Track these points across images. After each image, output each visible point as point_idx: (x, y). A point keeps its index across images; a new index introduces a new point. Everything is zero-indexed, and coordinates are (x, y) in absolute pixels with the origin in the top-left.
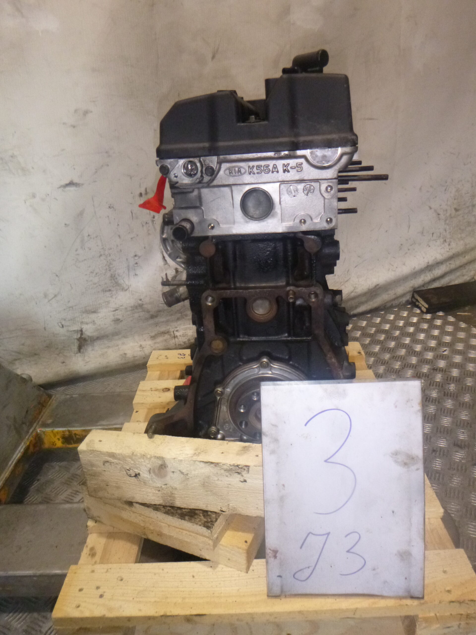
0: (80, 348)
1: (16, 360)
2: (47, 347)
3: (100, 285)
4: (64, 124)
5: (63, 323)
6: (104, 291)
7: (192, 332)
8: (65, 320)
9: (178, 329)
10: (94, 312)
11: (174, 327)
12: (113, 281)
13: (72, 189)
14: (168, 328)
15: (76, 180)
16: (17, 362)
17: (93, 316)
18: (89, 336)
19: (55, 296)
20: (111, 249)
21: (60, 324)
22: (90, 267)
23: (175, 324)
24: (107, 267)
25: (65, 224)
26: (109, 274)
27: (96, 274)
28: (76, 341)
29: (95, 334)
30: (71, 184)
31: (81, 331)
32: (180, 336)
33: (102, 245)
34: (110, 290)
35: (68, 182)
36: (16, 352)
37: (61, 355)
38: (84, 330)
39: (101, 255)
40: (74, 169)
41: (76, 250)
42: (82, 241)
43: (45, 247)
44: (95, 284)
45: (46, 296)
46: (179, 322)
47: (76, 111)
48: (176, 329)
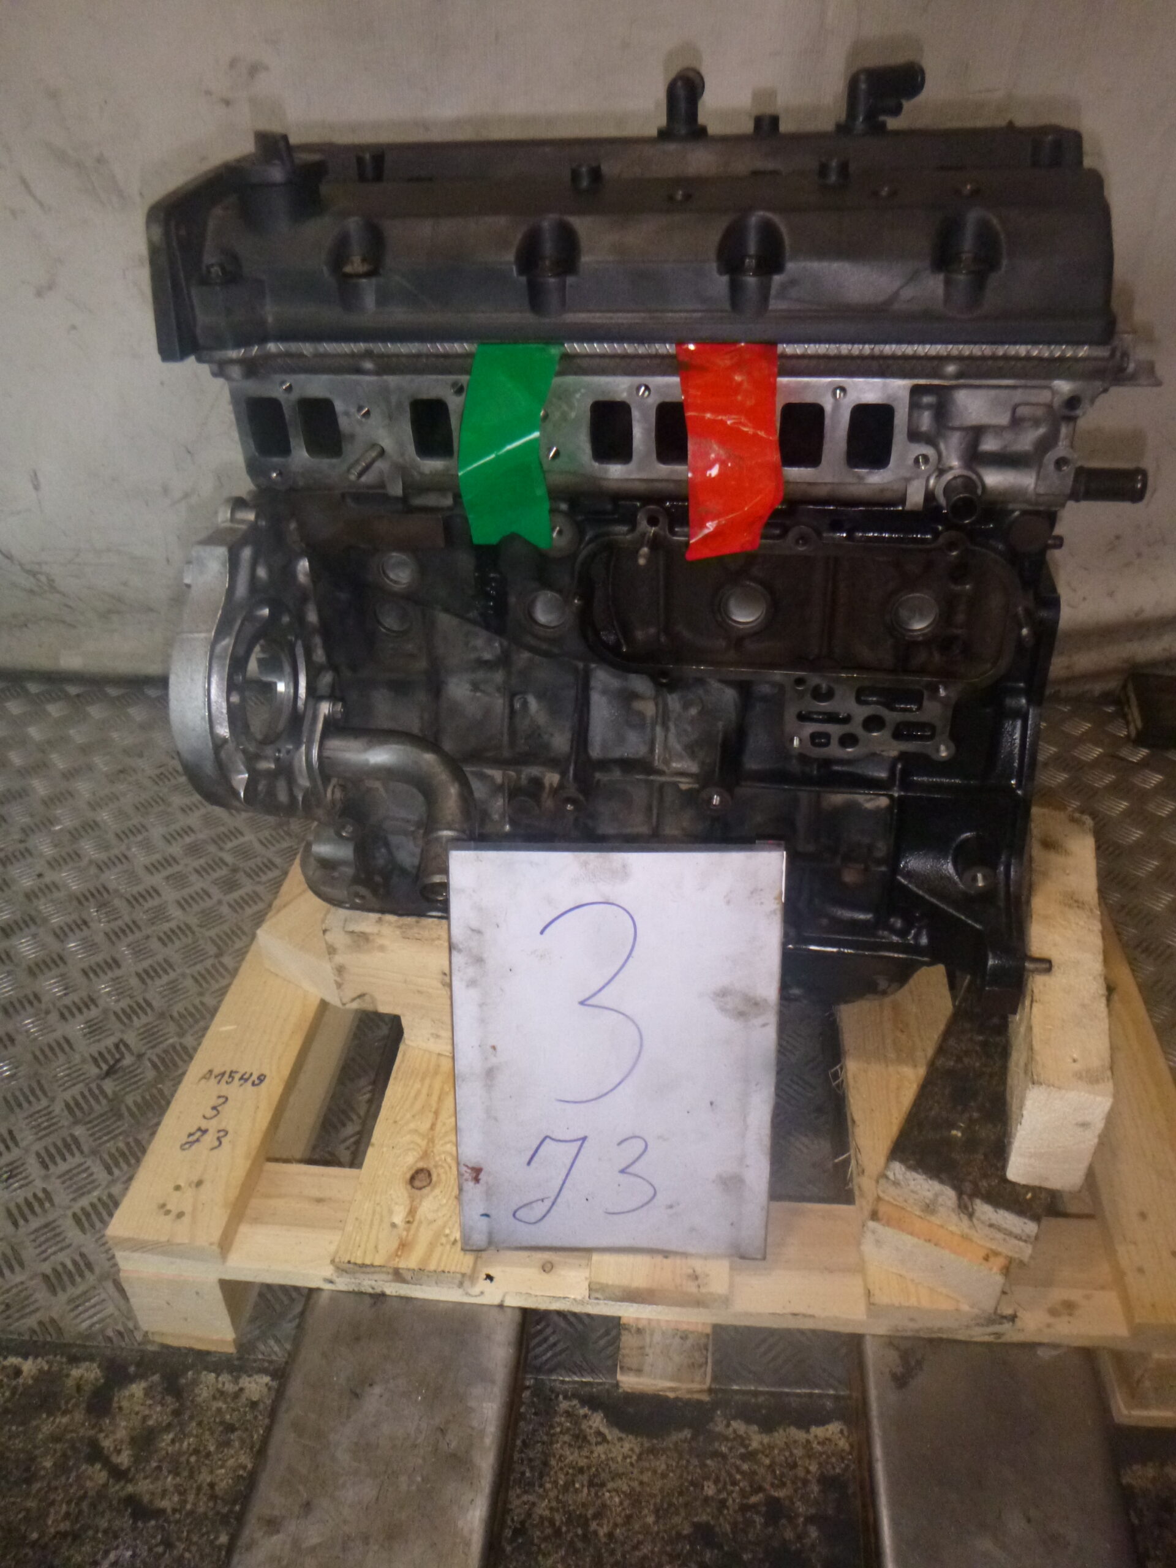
1: (111, 611)
2: (173, 599)
4: (208, 93)
16: (115, 617)
19: (186, 496)
36: (112, 596)
45: (166, 491)
47: (233, 63)
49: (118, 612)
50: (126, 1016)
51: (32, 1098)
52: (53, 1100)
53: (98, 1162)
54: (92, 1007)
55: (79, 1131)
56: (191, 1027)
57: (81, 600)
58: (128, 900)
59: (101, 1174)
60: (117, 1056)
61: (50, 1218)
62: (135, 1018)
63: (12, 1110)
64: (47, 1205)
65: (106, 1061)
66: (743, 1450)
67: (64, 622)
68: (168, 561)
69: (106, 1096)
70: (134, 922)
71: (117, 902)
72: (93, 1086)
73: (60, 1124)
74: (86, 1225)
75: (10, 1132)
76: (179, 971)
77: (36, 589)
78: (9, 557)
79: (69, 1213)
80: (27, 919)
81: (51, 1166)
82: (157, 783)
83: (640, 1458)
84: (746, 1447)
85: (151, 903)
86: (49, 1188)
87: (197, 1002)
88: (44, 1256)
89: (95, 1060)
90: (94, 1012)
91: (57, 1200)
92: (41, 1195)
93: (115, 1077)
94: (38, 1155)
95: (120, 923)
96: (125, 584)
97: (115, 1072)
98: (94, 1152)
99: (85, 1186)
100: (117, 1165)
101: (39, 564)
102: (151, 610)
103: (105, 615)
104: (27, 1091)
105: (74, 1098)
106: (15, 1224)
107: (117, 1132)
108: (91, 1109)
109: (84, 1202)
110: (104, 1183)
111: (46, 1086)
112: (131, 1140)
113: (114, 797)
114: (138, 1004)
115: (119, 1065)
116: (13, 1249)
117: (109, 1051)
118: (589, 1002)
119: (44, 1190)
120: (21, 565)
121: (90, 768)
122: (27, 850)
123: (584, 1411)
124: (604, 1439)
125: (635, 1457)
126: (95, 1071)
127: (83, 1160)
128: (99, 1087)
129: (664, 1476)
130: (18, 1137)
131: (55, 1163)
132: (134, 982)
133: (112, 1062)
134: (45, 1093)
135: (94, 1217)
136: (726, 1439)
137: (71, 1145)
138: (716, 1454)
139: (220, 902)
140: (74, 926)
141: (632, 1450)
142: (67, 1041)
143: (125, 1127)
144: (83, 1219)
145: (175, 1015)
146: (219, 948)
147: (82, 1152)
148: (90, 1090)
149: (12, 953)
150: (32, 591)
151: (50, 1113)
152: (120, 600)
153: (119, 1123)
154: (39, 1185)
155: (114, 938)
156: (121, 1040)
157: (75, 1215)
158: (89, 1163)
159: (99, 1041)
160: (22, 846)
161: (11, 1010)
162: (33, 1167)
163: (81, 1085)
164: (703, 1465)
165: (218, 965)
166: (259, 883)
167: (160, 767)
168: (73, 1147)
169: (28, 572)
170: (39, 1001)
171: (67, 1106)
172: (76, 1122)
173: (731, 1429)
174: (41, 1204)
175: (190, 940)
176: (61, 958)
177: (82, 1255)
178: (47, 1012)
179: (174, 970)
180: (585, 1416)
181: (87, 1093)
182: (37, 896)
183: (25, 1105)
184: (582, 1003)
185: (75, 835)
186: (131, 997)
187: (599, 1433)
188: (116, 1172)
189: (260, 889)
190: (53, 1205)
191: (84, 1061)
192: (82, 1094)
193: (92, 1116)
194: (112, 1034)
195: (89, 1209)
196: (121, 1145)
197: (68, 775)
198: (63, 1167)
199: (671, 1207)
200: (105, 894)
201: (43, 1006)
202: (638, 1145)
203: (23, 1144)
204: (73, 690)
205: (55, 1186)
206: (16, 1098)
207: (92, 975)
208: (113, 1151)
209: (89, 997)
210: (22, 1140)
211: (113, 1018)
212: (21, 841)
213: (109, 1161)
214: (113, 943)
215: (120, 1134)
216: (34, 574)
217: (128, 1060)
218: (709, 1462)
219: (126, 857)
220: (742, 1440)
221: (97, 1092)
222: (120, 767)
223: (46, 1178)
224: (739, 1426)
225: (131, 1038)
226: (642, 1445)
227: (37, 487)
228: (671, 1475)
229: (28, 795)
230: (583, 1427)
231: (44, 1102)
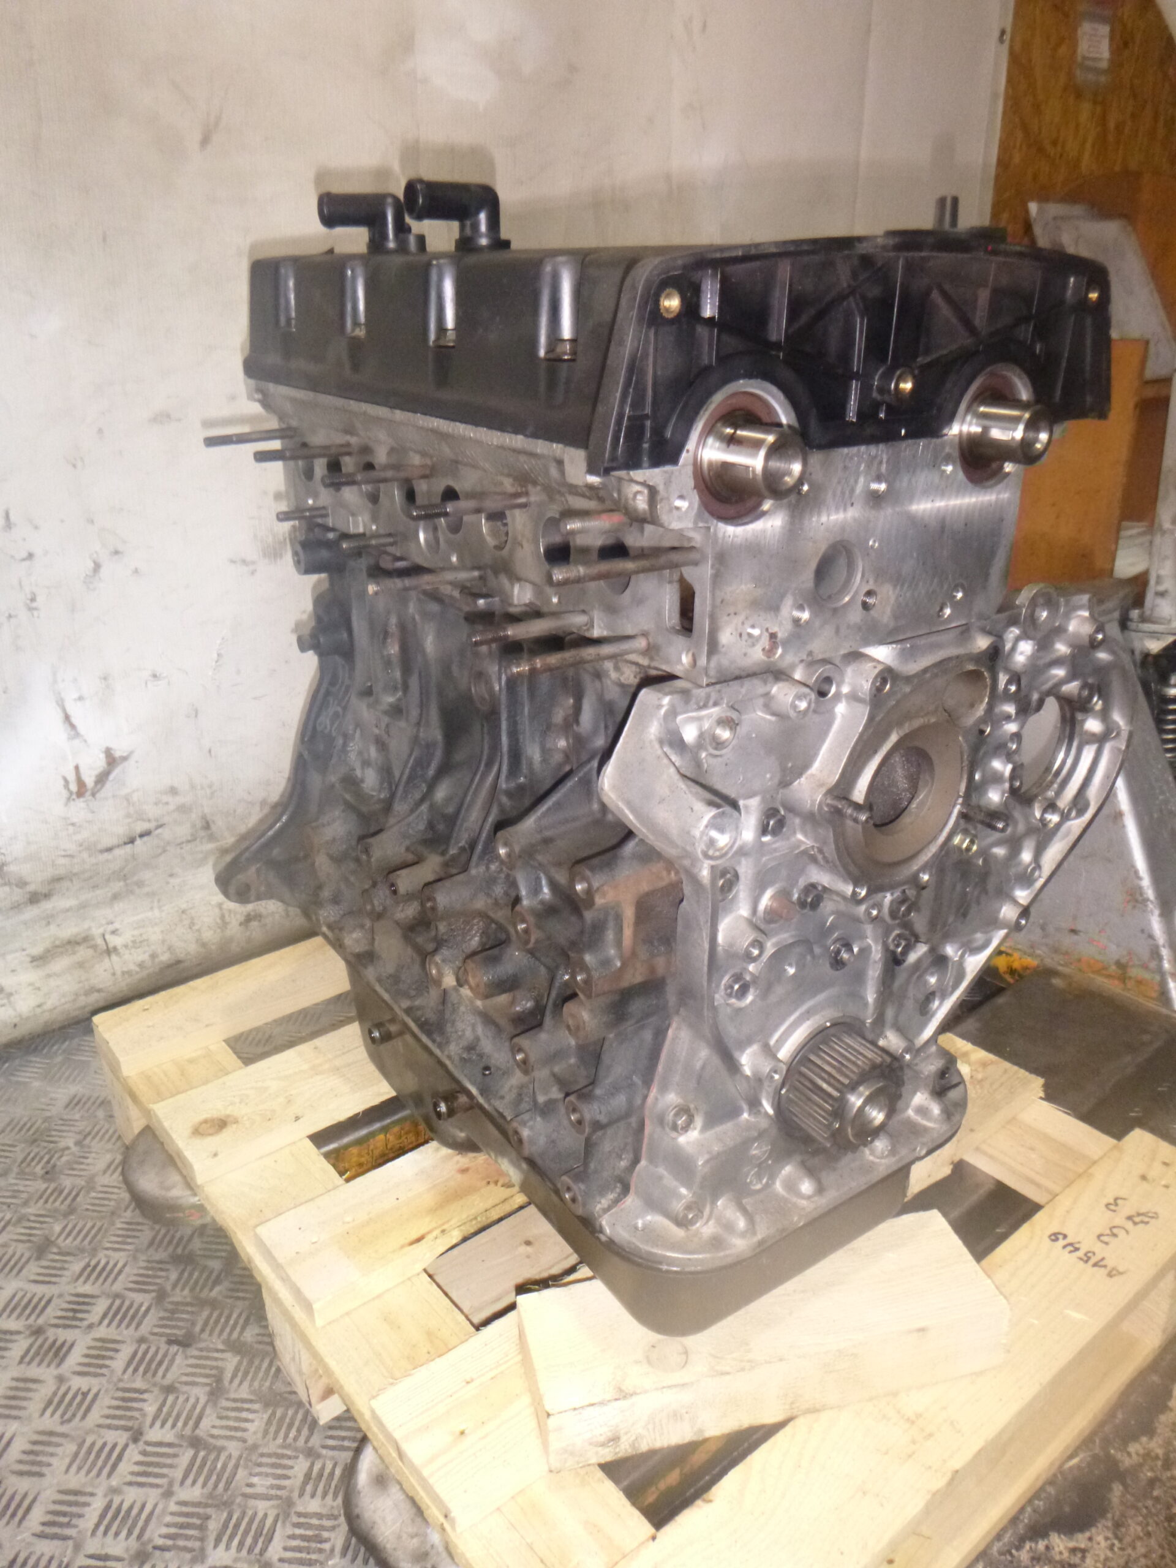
7: (162, 932)
9: (117, 925)
11: (104, 922)
14: (86, 925)
23: (107, 912)
32: (126, 946)
46: (119, 906)
48: (111, 928)
56: (202, 1540)
66: (1159, 1463)
76: (100, 1492)
83: (1117, 1537)
84: (1157, 1457)
87: (173, 1507)
123: (1041, 1545)
124: (1084, 1551)
125: (1116, 1542)
129: (1149, 1534)
136: (1141, 1465)
138: (1152, 1482)
139: (61, 1379)
141: (1107, 1539)
145: (160, 1542)
146: (126, 1429)
164: (1157, 1499)
165: (149, 1449)
166: (90, 1326)
173: (1134, 1456)
175: (71, 1448)
179: (92, 1494)
180: (1047, 1548)
187: (1073, 1551)
189: (102, 1332)
218: (1155, 1493)
220: (1148, 1455)
224: (1134, 1448)
226: (1107, 1527)
228: (1150, 1528)
230: (1058, 1558)
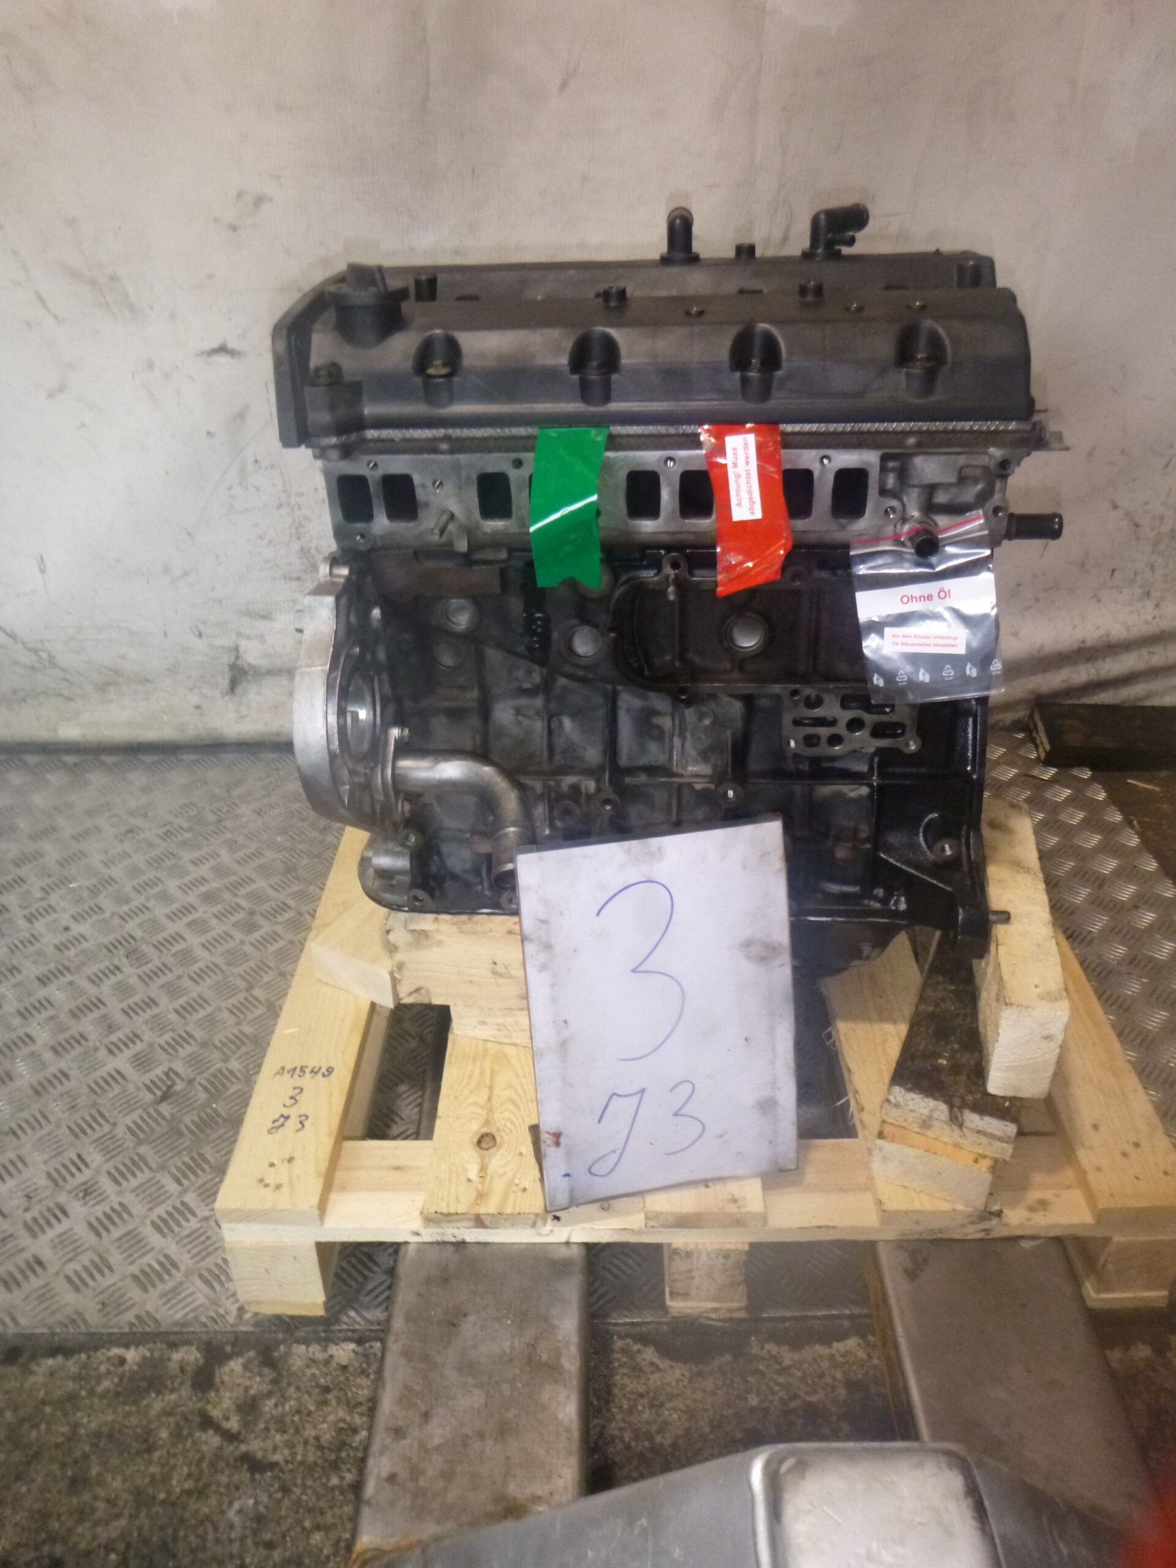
0: (233, 684)
1: (108, 684)
2: (168, 670)
3: (277, 566)
4: (216, 220)
5: (202, 628)
6: (286, 578)
8: (205, 623)
10: (266, 617)
12: (306, 562)
13: (222, 360)
15: (232, 344)
16: (112, 689)
17: (262, 625)
18: (250, 664)
19: (186, 573)
20: (302, 495)
21: (195, 630)
22: (257, 525)
24: (294, 531)
25: (208, 433)
26: (296, 546)
27: (270, 542)
28: (227, 669)
29: (264, 663)
30: (223, 349)
31: (237, 649)
33: (284, 485)
34: (299, 579)
35: (216, 344)
36: (110, 669)
37: (195, 691)
38: (241, 650)
39: (280, 506)
40: (230, 319)
41: (230, 489)
42: (243, 470)
43: (167, 473)
44: (268, 561)
45: (166, 570)
47: (239, 195)
49: (116, 684)
50: (171, 1048)
51: (94, 1125)
52: (115, 1125)
53: (168, 1176)
54: (138, 1042)
55: (145, 1150)
56: (234, 1053)
57: (79, 673)
58: (155, 946)
59: (172, 1187)
60: (169, 1083)
61: (131, 1227)
62: (180, 1049)
63: (76, 1136)
64: (125, 1216)
65: (158, 1088)
66: (777, 1367)
67: (60, 695)
68: (165, 634)
69: (164, 1118)
70: (164, 965)
71: (145, 948)
72: (152, 1111)
73: (125, 1146)
74: (166, 1230)
75: (79, 1156)
76: (214, 1005)
77: (37, 666)
78: (12, 636)
79: (148, 1222)
80: (60, 967)
81: (124, 1183)
82: (165, 840)
83: (690, 1380)
84: (780, 1364)
85: (177, 948)
86: (125, 1202)
87: (236, 1032)
88: (130, 1259)
89: (149, 1089)
90: (139, 1046)
91: (134, 1211)
92: (118, 1208)
93: (169, 1101)
94: (109, 1173)
95: (150, 966)
96: (123, 657)
97: (170, 1097)
98: (162, 1167)
99: (158, 1197)
100: (186, 1177)
101: (41, 642)
102: (147, 681)
103: (102, 688)
104: (88, 1118)
105: (134, 1122)
106: (98, 1235)
107: (181, 1147)
108: (152, 1129)
109: (160, 1210)
110: (176, 1194)
111: (106, 1114)
112: (194, 1155)
113: (126, 855)
114: (181, 1036)
115: (172, 1090)
116: (100, 1257)
117: (160, 1080)
118: (640, 969)
119: (121, 1204)
120: (24, 643)
121: (98, 829)
122: (49, 906)
123: (636, 1347)
124: (658, 1369)
125: (686, 1381)
126: (149, 1097)
127: (152, 1175)
128: (156, 1111)
129: (713, 1394)
130: (88, 1159)
131: (126, 1179)
132: (173, 1017)
133: (164, 1088)
134: (107, 1121)
135: (172, 1223)
136: (763, 1359)
137: (138, 1163)
138: (757, 1371)
139: (242, 942)
140: (107, 972)
141: (683, 1375)
142: (119, 1072)
143: (187, 1143)
144: (162, 1225)
145: (217, 1043)
146: (248, 982)
147: (150, 1168)
148: (148, 1114)
149: (52, 1000)
150: (33, 668)
151: (114, 1137)
152: (117, 672)
153: (181, 1141)
154: (114, 1200)
155: (147, 980)
156: (170, 1069)
157: (153, 1223)
158: (159, 1176)
159: (149, 1071)
160: (44, 904)
161: (60, 1049)
162: (107, 1185)
163: (140, 1110)
164: (746, 1382)
165: (250, 999)
166: (276, 923)
167: (166, 825)
168: (141, 1164)
169: (30, 649)
170: (86, 1039)
171: (129, 1129)
172: (140, 1142)
173: (765, 1351)
174: (120, 1216)
175: (219, 978)
176: (100, 1001)
177: (166, 1256)
178: (96, 1049)
179: (209, 1004)
180: (639, 1351)
181: (146, 1117)
182: (67, 948)
183: (89, 1131)
184: (634, 971)
185: (94, 892)
186: (173, 1030)
187: (652, 1364)
188: (186, 1182)
189: (278, 929)
190: (129, 1213)
191: (138, 1089)
192: (142, 1118)
193: (154, 1137)
194: (161, 1064)
195: (165, 1216)
196: (187, 1159)
197: (77, 838)
198: (134, 1183)
199: (720, 1136)
200: (132, 941)
201: (91, 1044)
202: (688, 1088)
203: (94, 1165)
204: (70, 759)
205: (129, 1199)
206: (80, 1127)
207: (132, 1014)
208: (179, 1164)
209: (132, 1032)
210: (93, 1161)
211: (159, 1050)
212: (42, 899)
213: (178, 1174)
214: (147, 984)
215: (185, 1149)
216: (35, 651)
217: (179, 1086)
218: (750, 1379)
219: (147, 908)
220: (776, 1359)
221: (155, 1115)
222: (127, 828)
223: (120, 1193)
224: (771, 1348)
225: (179, 1067)
226: (691, 1369)
227: (42, 571)
228: (719, 1392)
229: (41, 856)
230: (639, 1360)
231: (107, 1128)
